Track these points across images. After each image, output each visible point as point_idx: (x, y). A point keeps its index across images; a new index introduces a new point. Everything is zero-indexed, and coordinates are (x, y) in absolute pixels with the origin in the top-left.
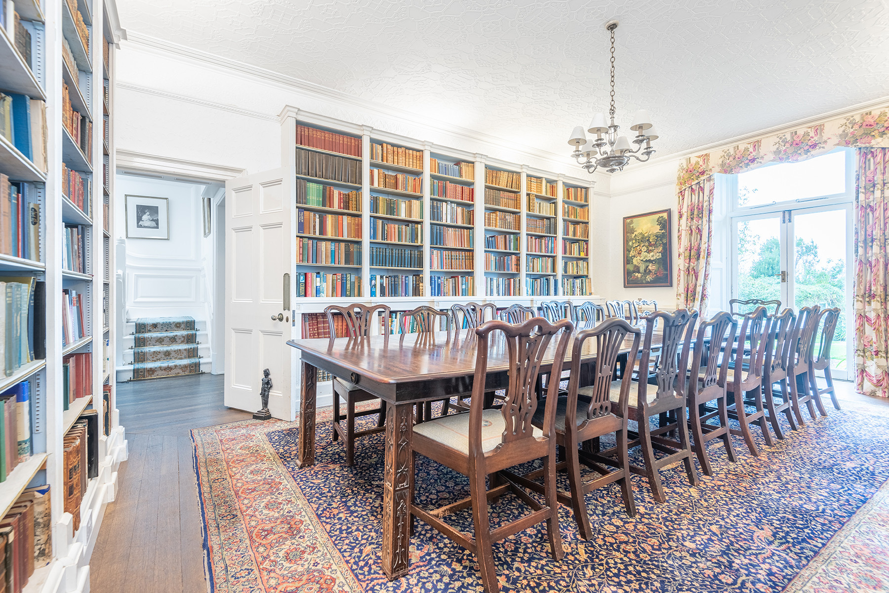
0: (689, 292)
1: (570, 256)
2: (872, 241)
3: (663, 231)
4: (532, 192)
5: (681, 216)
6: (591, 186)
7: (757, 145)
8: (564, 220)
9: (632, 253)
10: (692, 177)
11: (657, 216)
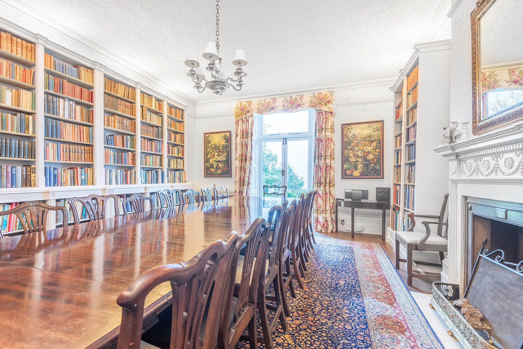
0: (241, 180)
1: (172, 155)
2: (321, 157)
3: (227, 144)
4: (145, 105)
5: (237, 136)
6: (185, 109)
7: (274, 100)
8: (168, 130)
9: (209, 156)
10: (243, 113)
11: (223, 134)
